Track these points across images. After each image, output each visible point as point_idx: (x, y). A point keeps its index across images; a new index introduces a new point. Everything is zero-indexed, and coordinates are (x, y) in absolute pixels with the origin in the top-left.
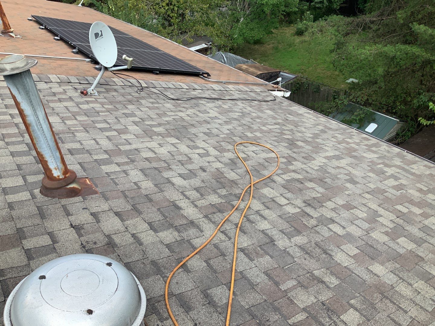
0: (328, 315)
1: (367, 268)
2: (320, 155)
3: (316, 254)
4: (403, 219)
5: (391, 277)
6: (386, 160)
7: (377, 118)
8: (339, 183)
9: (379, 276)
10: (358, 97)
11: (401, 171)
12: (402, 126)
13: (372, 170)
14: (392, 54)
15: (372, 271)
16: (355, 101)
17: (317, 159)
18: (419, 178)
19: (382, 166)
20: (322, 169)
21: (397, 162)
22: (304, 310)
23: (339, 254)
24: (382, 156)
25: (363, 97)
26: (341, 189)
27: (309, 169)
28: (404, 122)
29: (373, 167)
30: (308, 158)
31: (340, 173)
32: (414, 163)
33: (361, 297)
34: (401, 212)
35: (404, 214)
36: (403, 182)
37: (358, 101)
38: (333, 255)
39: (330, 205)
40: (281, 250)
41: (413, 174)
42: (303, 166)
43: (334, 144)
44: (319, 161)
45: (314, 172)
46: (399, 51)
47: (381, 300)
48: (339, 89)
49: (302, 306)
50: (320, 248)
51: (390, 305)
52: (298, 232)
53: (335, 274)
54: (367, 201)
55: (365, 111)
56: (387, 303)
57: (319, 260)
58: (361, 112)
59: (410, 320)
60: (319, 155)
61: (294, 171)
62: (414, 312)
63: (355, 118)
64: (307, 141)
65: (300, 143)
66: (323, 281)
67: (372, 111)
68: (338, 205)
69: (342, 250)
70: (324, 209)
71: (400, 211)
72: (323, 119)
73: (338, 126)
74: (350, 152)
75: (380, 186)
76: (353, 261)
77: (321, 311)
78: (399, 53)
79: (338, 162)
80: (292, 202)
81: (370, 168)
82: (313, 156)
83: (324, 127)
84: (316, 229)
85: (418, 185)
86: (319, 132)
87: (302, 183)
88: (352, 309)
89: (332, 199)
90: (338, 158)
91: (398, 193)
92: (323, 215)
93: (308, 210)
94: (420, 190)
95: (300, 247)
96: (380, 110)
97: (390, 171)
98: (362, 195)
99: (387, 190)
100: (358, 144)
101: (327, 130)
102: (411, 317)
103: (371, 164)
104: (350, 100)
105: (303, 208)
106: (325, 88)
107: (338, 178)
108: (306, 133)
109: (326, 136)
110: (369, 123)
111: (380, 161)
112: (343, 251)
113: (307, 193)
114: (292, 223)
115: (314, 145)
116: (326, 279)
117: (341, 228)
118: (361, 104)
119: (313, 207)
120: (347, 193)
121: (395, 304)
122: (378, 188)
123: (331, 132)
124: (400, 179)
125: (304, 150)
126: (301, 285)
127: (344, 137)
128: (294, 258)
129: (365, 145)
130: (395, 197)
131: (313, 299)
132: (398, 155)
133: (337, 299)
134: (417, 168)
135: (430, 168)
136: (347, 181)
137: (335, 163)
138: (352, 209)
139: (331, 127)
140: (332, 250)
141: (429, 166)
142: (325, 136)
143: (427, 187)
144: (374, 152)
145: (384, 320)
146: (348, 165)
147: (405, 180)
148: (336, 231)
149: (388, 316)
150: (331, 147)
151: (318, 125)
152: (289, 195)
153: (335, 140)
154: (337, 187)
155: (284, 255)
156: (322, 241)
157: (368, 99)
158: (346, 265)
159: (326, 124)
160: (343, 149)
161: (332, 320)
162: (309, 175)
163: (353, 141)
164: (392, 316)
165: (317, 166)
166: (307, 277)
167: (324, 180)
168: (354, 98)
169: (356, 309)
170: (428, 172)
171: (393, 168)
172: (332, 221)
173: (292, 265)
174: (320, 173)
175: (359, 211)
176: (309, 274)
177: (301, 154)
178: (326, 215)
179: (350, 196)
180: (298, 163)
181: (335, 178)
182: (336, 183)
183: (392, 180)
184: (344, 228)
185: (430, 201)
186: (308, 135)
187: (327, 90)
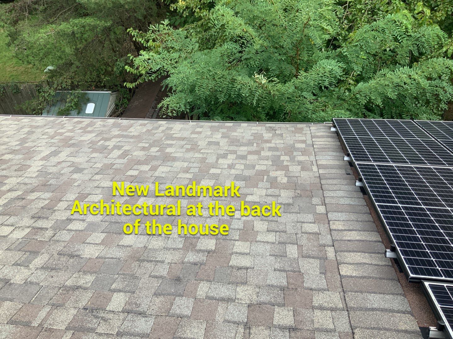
0: (94, 316)
1: (118, 245)
2: (36, 159)
3: (62, 264)
4: (136, 182)
5: (142, 239)
6: (104, 135)
7: (90, 97)
8: (65, 178)
9: (130, 246)
10: (62, 83)
11: (121, 139)
12: (117, 97)
13: (95, 151)
14: (70, 31)
15: (123, 246)
16: (60, 88)
17: (33, 165)
18: (138, 138)
19: (102, 142)
20: (42, 173)
21: (116, 132)
22: (67, 329)
23: (86, 250)
24: (99, 132)
25: (66, 82)
26: (69, 183)
27: (26, 180)
28: (116, 91)
29: (94, 147)
30: (22, 168)
31: (63, 168)
32: (131, 126)
33: (120, 276)
34: (133, 176)
35: (136, 177)
36: (127, 148)
37: (63, 87)
38: (81, 254)
39: (62, 205)
40: (20, 285)
41: (132, 137)
42: (19, 180)
43: (47, 141)
44: (36, 165)
45: (34, 181)
46: (74, 26)
47: (139, 266)
48: (40, 82)
49: (63, 328)
50: (64, 255)
51: (148, 265)
52: (35, 253)
53: (89, 272)
54: (98, 182)
55: (76, 94)
56: (145, 265)
57: (68, 268)
58: (72, 97)
59: (168, 267)
60: (34, 159)
61: (9, 191)
62: (169, 257)
63: (69, 105)
64: (14, 150)
65: (7, 157)
66: (78, 286)
67: (82, 92)
68: (71, 201)
69: (88, 243)
70: (56, 213)
71: (131, 176)
72: (25, 120)
73: (45, 121)
74: (67, 142)
75: (106, 162)
76: (102, 247)
77: (85, 318)
78: (75, 28)
79: (57, 157)
80: (17, 226)
81: (92, 149)
82: (27, 164)
83: (29, 128)
84: (55, 238)
85: (141, 145)
86: (26, 135)
87: (23, 199)
88: (115, 293)
89: (63, 199)
90: (55, 153)
91: (125, 160)
92: (58, 220)
93: (40, 224)
94: (143, 149)
95: (42, 268)
96: (89, 89)
97: (111, 144)
98: (92, 179)
99: (114, 162)
100: (72, 131)
101: (34, 130)
102: (168, 263)
103: (91, 145)
104: (56, 89)
105: (34, 225)
106: (24, 85)
107: (62, 174)
108: (10, 142)
109: (36, 137)
110: (86, 104)
111: (99, 138)
112: (90, 244)
113: (33, 206)
114: (26, 248)
115: (24, 151)
116: (81, 282)
117: (81, 222)
118: (68, 89)
119: (44, 218)
120: (76, 184)
121: (151, 261)
122: (105, 164)
123: (39, 130)
124: (123, 146)
125: (14, 162)
126: (56, 306)
127: (55, 130)
128: (38, 284)
129: (80, 129)
130: (123, 165)
131: (73, 312)
132: (114, 125)
133: (98, 294)
134: (134, 130)
135: (145, 125)
136: (73, 172)
137: (54, 160)
138: (86, 198)
139: (38, 124)
140: (78, 250)
141: (144, 124)
142: (34, 137)
143: (148, 143)
144: (90, 132)
145: (147, 282)
146: (69, 156)
147: (127, 146)
148: (77, 228)
149: (150, 276)
150: (44, 146)
151: (22, 128)
152: (12, 220)
153: (47, 136)
154: (64, 183)
155: (26, 287)
156: (64, 247)
157: (72, 83)
158: (97, 255)
159: (31, 124)
160: (59, 142)
161: (99, 318)
162: (29, 186)
163: (66, 130)
164: (153, 274)
165: (34, 172)
166: (61, 294)
167: (49, 183)
168: (58, 85)
169: (120, 291)
170: (145, 130)
171: (113, 140)
172: (69, 220)
173: (39, 292)
174: (40, 179)
175: (93, 196)
176: (62, 289)
177: (12, 168)
178: (61, 219)
179: (80, 186)
180: (12, 179)
181: (59, 175)
182: (62, 180)
183: (116, 151)
184: (84, 220)
185: (154, 154)
186: (14, 143)
187: (27, 86)
